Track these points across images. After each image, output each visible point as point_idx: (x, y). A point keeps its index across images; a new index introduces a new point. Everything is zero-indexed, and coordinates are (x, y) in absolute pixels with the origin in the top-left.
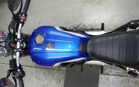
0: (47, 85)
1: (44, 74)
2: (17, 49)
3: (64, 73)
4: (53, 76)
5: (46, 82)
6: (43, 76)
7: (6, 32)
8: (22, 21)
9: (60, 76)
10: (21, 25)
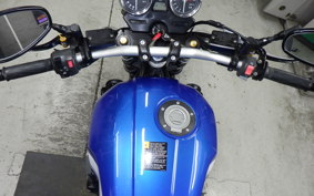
0: (51, 102)
1: (81, 97)
2: (147, 47)
3: (78, 152)
4: (72, 121)
5: (57, 102)
6: (76, 94)
7: (196, 14)
8: (240, 64)
9: (69, 141)
10: (227, 60)
